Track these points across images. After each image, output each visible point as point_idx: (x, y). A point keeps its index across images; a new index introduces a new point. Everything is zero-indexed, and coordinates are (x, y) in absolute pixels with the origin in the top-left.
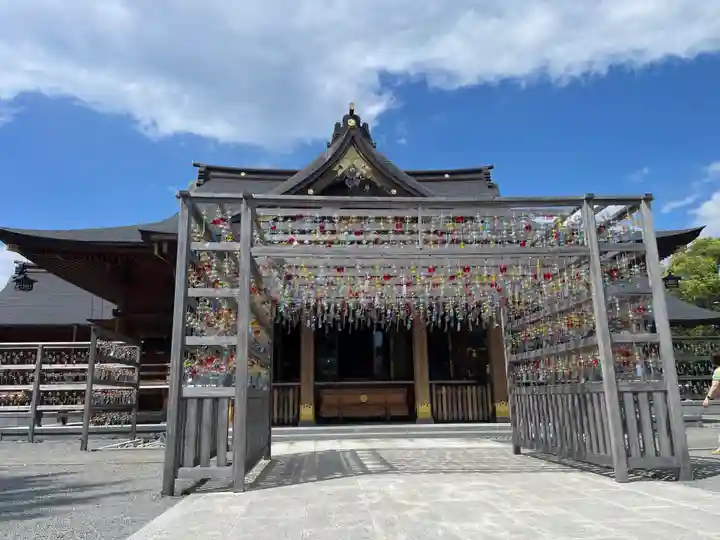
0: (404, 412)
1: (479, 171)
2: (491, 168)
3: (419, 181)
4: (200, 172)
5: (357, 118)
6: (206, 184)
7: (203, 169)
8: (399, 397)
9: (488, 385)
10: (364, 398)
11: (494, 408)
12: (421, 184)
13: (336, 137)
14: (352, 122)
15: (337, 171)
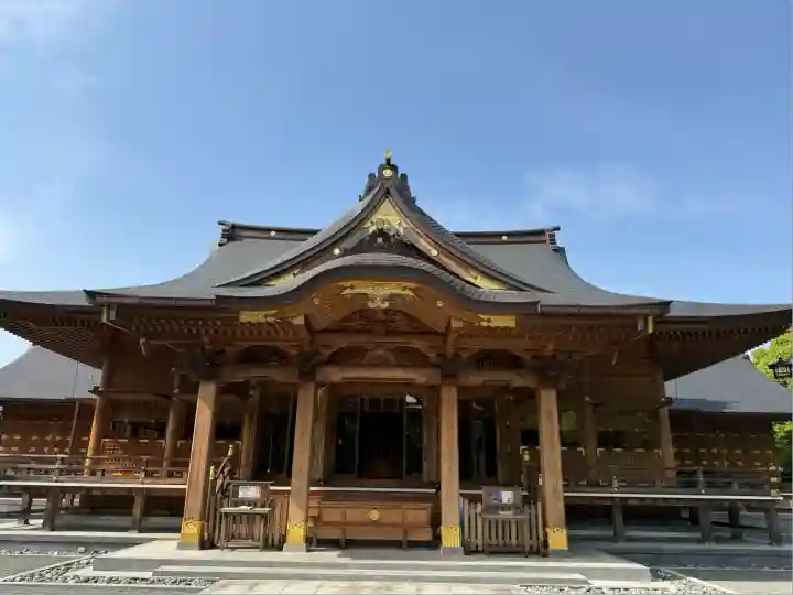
0: (427, 536)
1: (541, 233)
2: (558, 229)
3: (469, 243)
4: (224, 231)
5: (394, 168)
6: (230, 244)
7: (227, 228)
8: (421, 515)
9: (539, 504)
10: (375, 515)
11: (546, 535)
12: (472, 247)
13: (369, 189)
14: (388, 173)
15: (367, 228)
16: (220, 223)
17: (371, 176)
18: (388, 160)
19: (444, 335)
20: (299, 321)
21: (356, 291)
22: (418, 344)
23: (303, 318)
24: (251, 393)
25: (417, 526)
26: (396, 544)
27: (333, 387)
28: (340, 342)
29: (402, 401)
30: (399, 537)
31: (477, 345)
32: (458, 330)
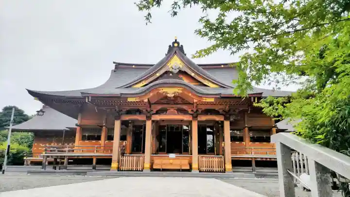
4: (116, 66)
5: (178, 43)
7: (117, 64)
8: (186, 161)
10: (171, 161)
13: (169, 51)
14: (176, 45)
15: (168, 66)
16: (114, 63)
17: (170, 46)
18: (176, 40)
19: (193, 104)
20: (146, 100)
21: (164, 91)
22: (185, 107)
23: (147, 99)
24: (130, 125)
25: (185, 165)
26: (178, 170)
27: (157, 122)
28: (159, 107)
29: (182, 127)
30: (179, 168)
31: (204, 108)
32: (196, 103)
